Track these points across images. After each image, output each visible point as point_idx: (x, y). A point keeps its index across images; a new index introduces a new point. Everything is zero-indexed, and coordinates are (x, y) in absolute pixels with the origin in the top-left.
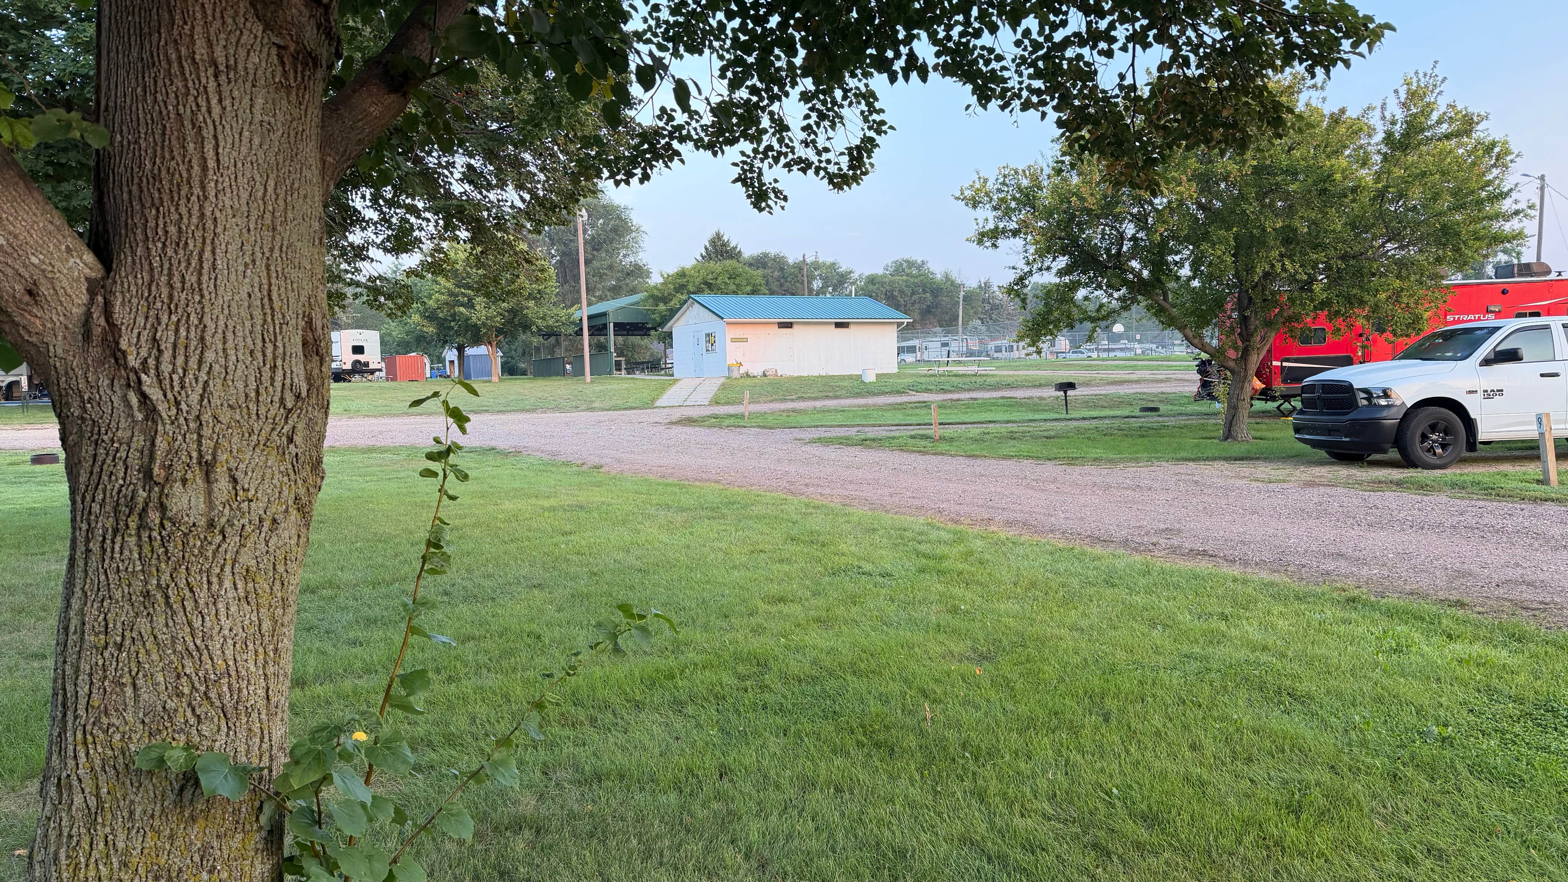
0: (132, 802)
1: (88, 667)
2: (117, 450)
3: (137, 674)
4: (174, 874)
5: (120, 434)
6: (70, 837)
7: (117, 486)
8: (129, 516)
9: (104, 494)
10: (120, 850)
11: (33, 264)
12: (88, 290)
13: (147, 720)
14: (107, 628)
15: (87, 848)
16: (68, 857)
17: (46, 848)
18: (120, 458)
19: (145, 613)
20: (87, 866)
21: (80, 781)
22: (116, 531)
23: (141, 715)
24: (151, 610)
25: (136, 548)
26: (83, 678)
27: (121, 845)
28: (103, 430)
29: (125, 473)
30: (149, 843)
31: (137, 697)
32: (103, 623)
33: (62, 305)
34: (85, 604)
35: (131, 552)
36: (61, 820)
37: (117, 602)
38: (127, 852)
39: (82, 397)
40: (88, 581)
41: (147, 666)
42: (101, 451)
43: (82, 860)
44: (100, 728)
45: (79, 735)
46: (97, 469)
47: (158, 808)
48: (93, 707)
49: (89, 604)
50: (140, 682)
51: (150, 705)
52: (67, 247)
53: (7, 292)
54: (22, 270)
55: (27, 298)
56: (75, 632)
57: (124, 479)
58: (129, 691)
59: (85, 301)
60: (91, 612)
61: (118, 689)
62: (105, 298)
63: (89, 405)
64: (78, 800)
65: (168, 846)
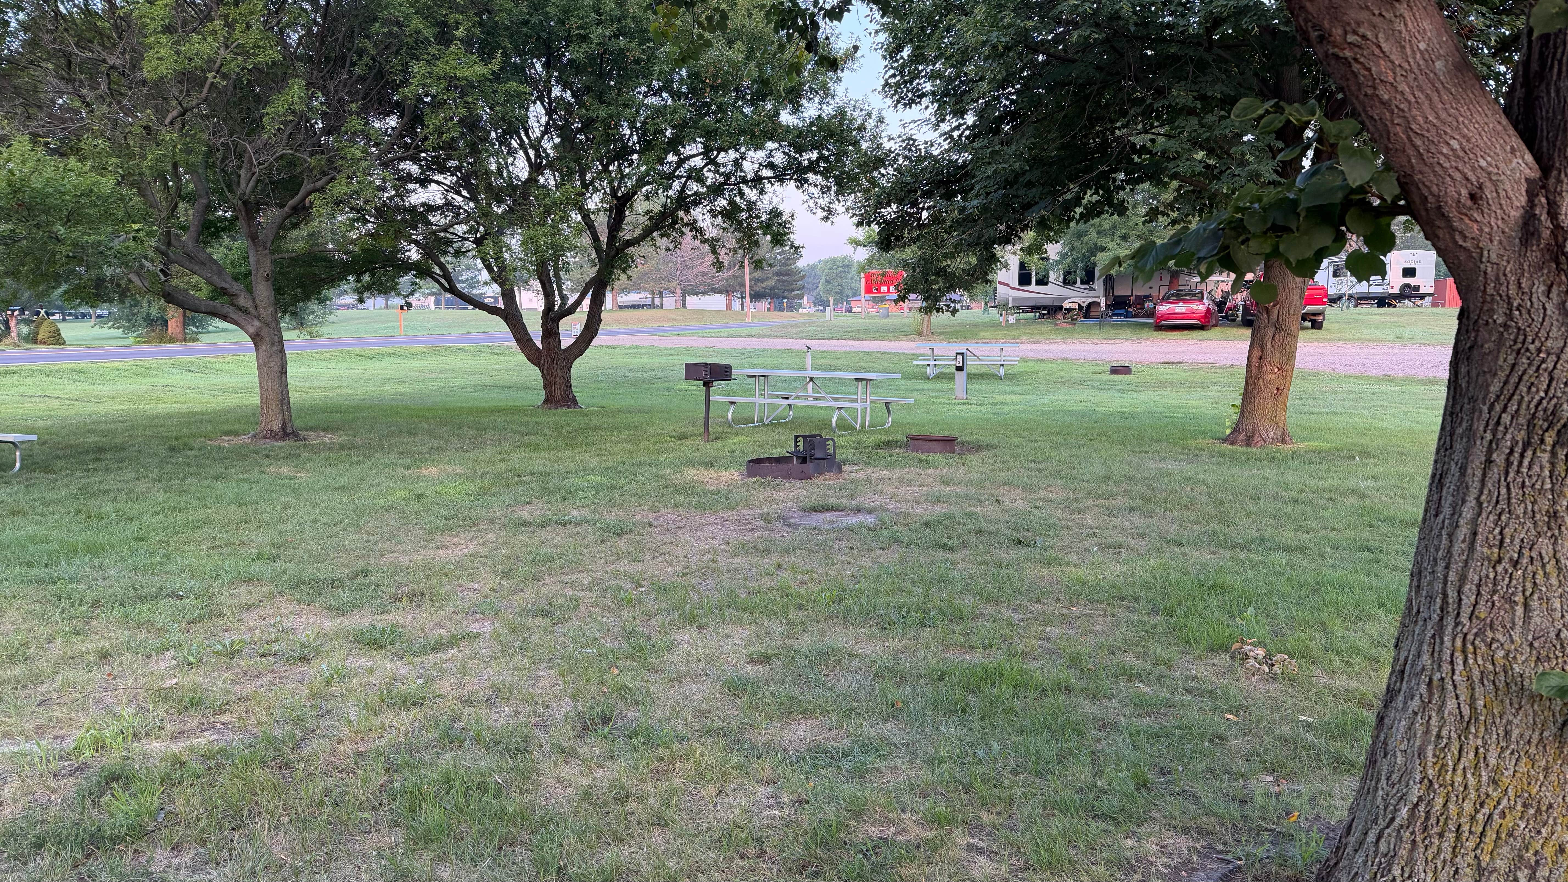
0: (1509, 722)
1: (1477, 578)
2: (1543, 361)
3: (1532, 594)
4: (1544, 808)
5: (1549, 343)
6: (1439, 736)
7: (1537, 398)
8: (1547, 430)
9: (1519, 405)
10: (1491, 765)
11: (1481, 167)
12: (1527, 191)
13: (1536, 644)
14: (1502, 542)
15: (1456, 753)
16: (1434, 755)
17: (1409, 740)
18: (1546, 370)
19: (1549, 534)
20: (1454, 770)
21: (1455, 687)
22: (1527, 444)
23: (1530, 638)
24: (1556, 532)
25: (1548, 465)
26: (1469, 588)
27: (1493, 761)
28: (1530, 339)
29: (1549, 386)
30: (1523, 768)
31: (1527, 618)
32: (1499, 537)
33: (1501, 208)
34: (1479, 514)
35: (1542, 468)
36: (1430, 718)
37: (1518, 517)
38: (1497, 769)
39: (1510, 303)
40: (1486, 492)
41: (1544, 589)
42: (1524, 360)
43: (1450, 763)
44: (1483, 640)
45: (1459, 643)
46: (1514, 379)
47: (1536, 737)
48: (1478, 618)
49: (1484, 515)
50: (1535, 604)
51: (1542, 630)
52: (1512, 148)
53: (1452, 197)
54: (1470, 174)
55: (1469, 203)
56: (1464, 541)
57: (1546, 392)
58: (1520, 610)
59: (1523, 204)
60: (1486, 524)
61: (1507, 606)
62: (1547, 199)
63: (1517, 313)
64: (1451, 704)
65: (1541, 777)
